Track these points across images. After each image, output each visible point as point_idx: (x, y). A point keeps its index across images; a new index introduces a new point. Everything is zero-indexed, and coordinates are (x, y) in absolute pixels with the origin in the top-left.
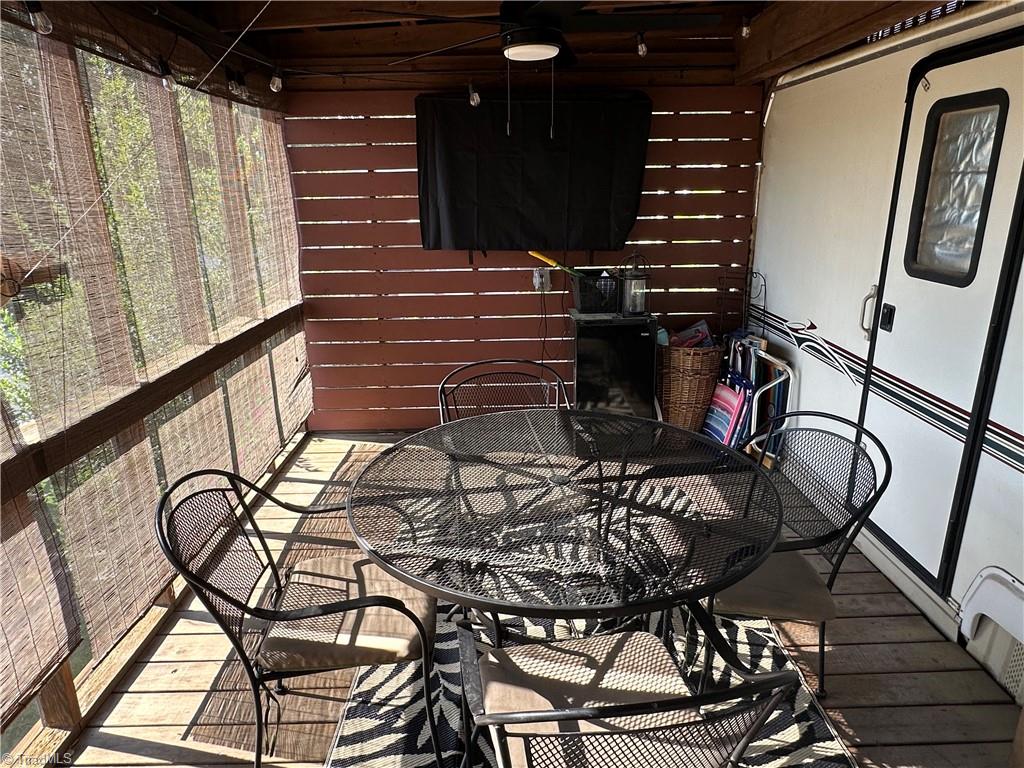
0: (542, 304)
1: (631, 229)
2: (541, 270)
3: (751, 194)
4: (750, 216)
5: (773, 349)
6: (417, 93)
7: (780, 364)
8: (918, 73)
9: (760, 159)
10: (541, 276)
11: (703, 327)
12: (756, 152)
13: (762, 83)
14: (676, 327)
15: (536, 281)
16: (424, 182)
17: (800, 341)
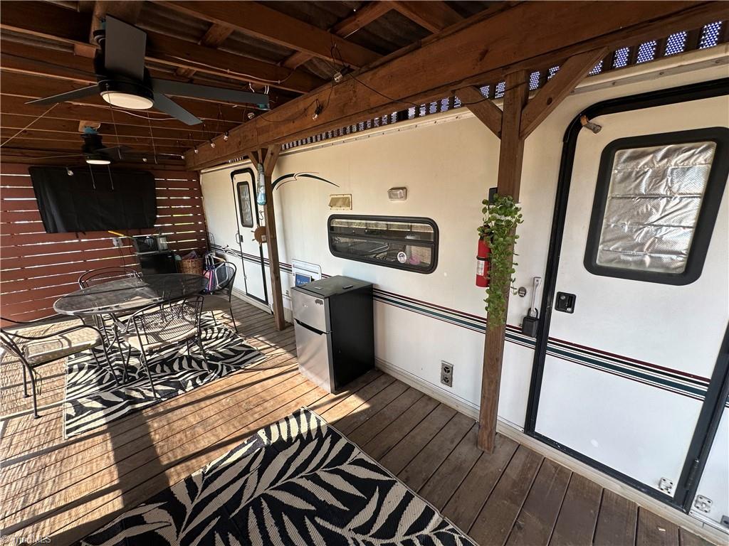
0: (120, 252)
1: (156, 221)
2: (117, 239)
3: (201, 206)
4: (203, 214)
5: (217, 255)
6: (29, 166)
7: (222, 260)
8: (233, 174)
9: (202, 196)
10: (117, 241)
11: (194, 253)
12: (200, 193)
13: (196, 171)
14: (183, 254)
15: (115, 243)
16: (41, 204)
17: (226, 251)
